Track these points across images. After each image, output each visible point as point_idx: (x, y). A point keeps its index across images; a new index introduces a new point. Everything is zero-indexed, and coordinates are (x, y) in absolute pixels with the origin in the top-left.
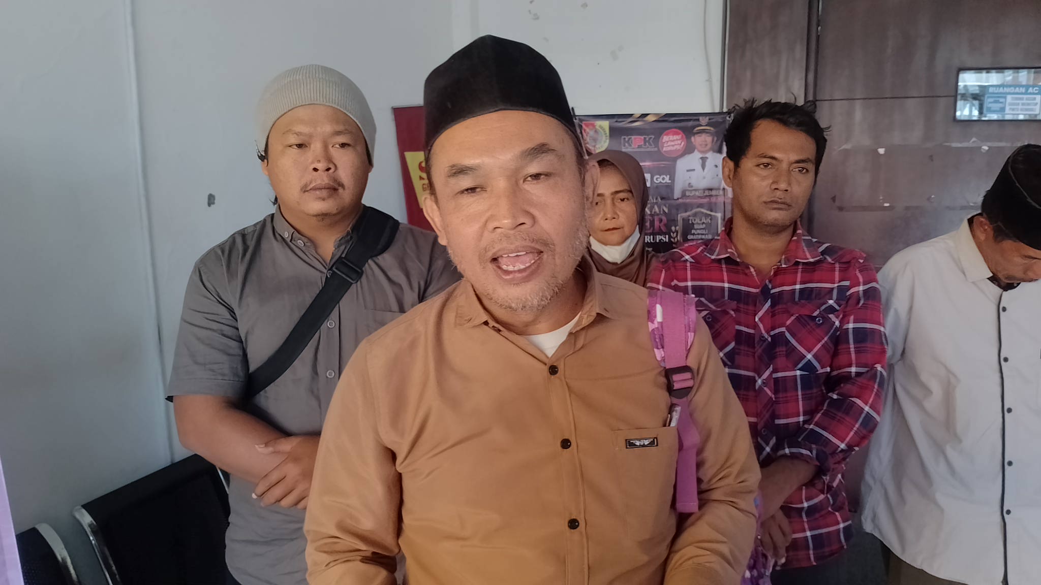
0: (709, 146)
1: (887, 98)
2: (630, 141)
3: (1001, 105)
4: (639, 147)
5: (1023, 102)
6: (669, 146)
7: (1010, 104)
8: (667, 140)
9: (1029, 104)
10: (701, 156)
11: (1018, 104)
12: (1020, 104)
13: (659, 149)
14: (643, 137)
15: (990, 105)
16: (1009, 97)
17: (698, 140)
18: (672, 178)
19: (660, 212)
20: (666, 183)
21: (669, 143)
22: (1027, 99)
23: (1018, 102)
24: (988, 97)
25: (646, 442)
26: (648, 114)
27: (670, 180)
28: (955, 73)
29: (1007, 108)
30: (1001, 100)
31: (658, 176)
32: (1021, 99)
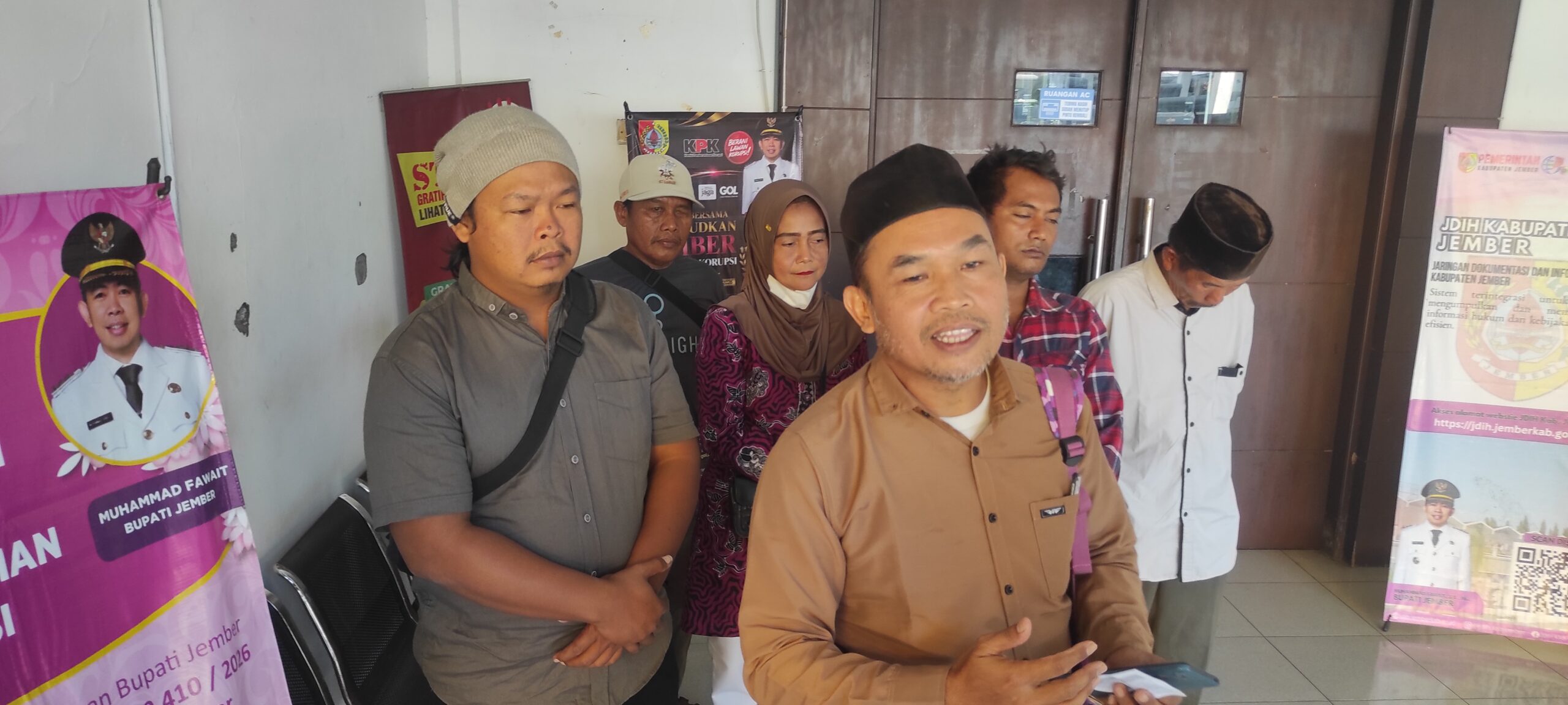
0: (777, 152)
1: (946, 99)
2: (693, 146)
3: (1055, 110)
4: (704, 152)
5: (1075, 107)
6: (735, 151)
7: (1064, 109)
8: (733, 144)
9: (1080, 110)
10: (769, 163)
11: (1070, 109)
12: (1073, 109)
13: (724, 155)
14: (706, 141)
15: (1046, 110)
16: (1063, 102)
17: (765, 144)
18: (740, 190)
19: (727, 229)
20: (733, 195)
21: (736, 148)
22: (1079, 104)
23: (1070, 107)
24: (1044, 101)
25: (1057, 511)
26: (713, 113)
27: (737, 191)
28: (1013, 72)
29: (1061, 113)
30: (1056, 105)
31: (724, 187)
32: (1074, 104)
